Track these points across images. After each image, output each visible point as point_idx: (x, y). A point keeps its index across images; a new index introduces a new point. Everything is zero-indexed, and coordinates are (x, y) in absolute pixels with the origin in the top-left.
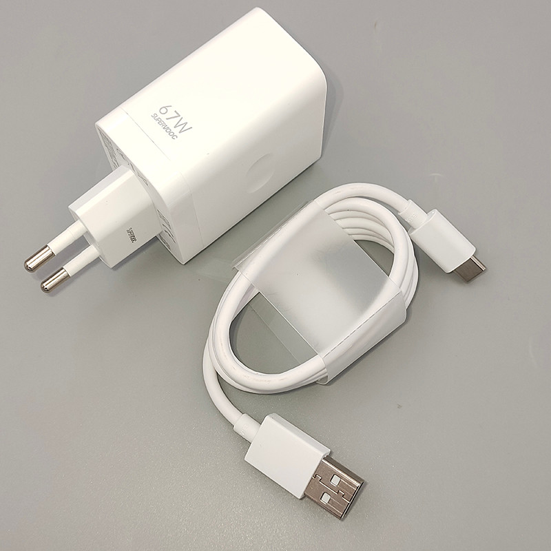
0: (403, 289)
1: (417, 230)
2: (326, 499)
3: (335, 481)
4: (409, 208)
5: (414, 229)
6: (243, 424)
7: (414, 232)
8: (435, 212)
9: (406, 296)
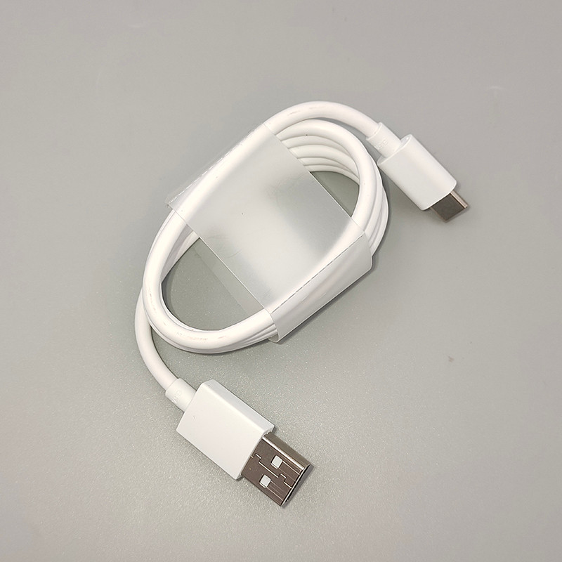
0: (368, 232)
1: (387, 159)
2: (265, 481)
3: (277, 462)
4: (379, 133)
5: (385, 157)
6: (177, 390)
7: (384, 162)
8: (410, 140)
9: (372, 240)
